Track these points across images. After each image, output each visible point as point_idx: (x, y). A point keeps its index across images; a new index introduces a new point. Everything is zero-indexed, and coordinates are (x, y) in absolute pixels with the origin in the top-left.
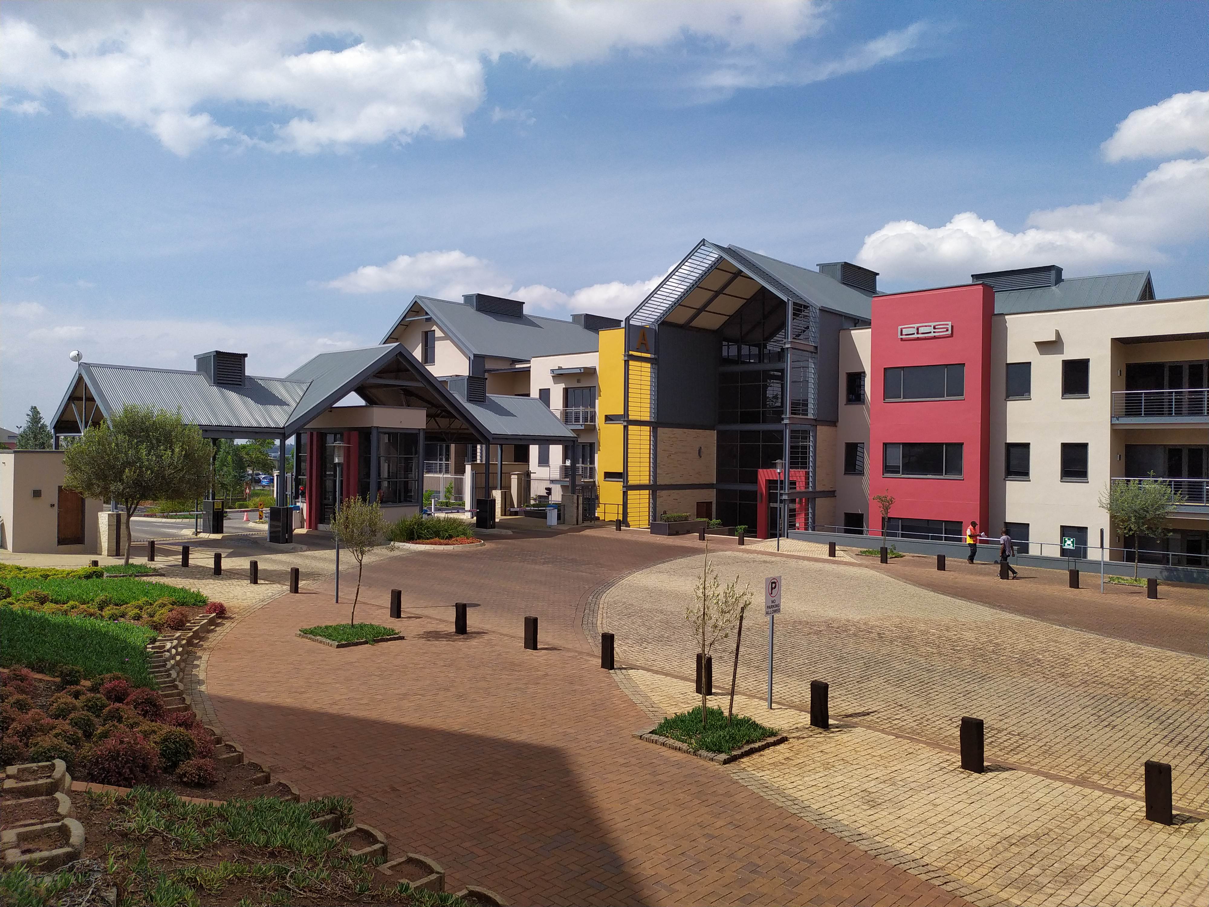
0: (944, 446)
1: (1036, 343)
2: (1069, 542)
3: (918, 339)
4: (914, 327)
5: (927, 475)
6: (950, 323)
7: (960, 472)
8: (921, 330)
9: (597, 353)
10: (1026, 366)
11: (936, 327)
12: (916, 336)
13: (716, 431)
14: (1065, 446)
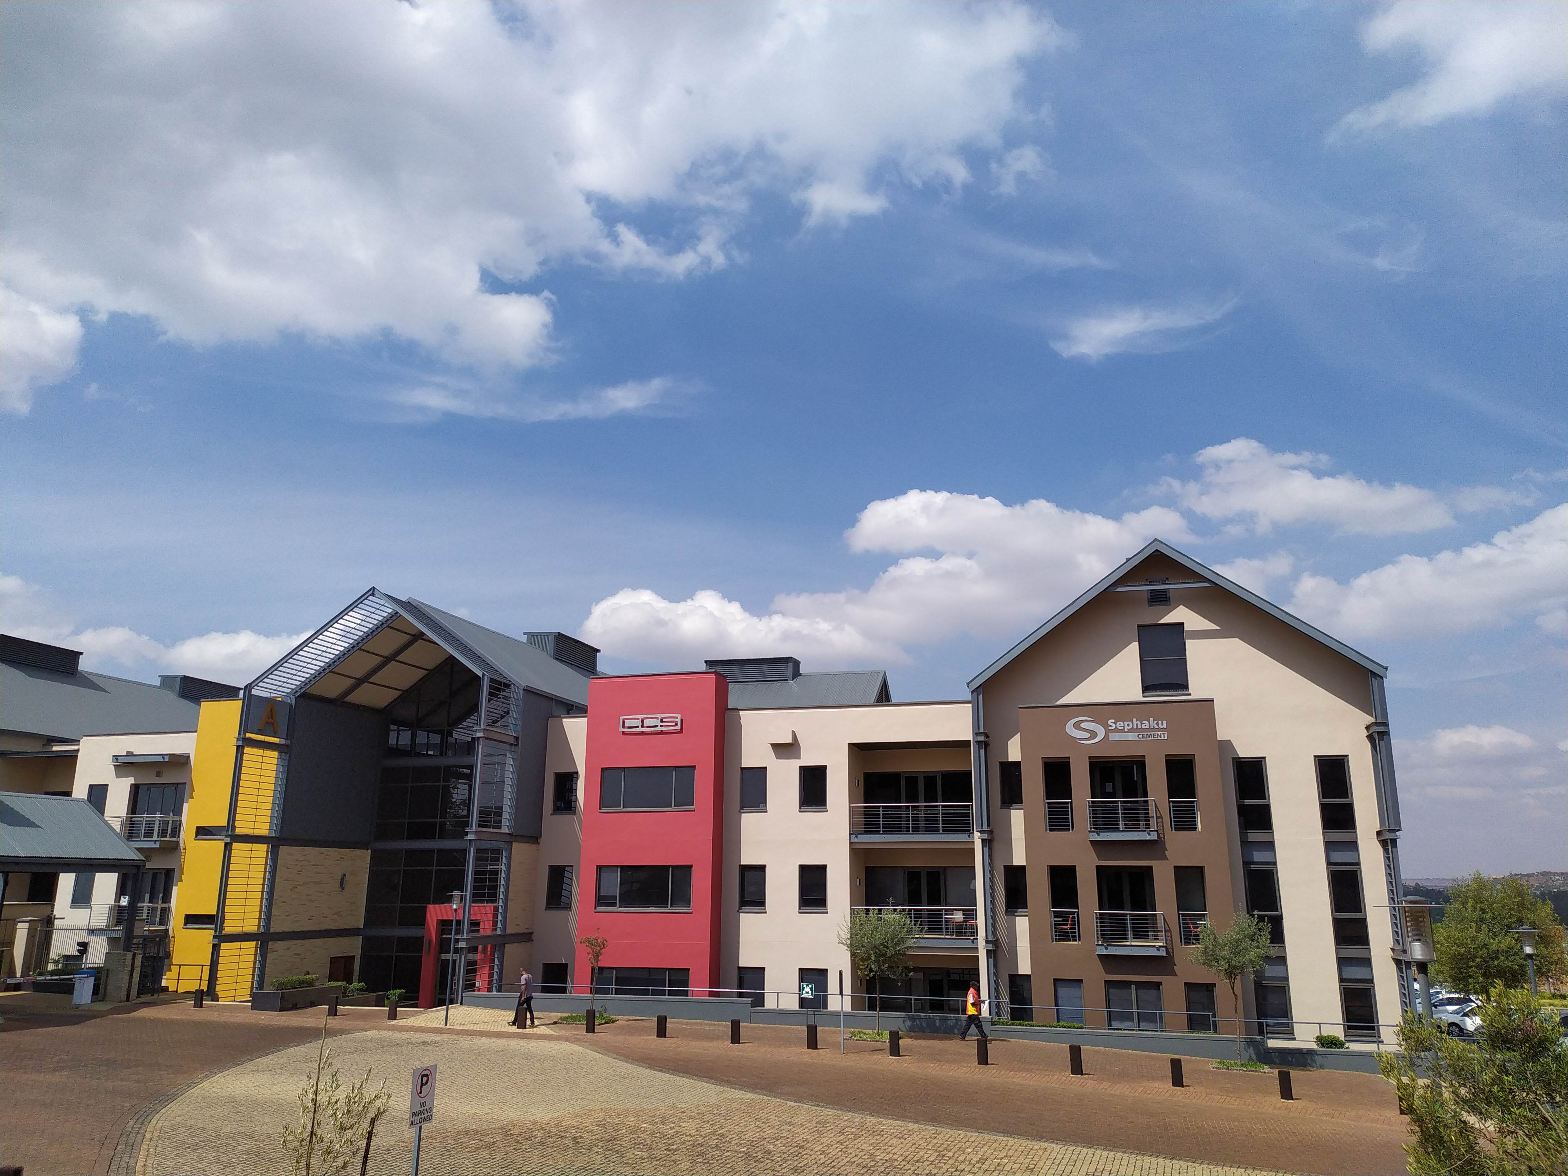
0: (671, 869)
1: (772, 745)
2: (807, 989)
3: (643, 733)
4: (638, 719)
5: (649, 907)
6: (679, 716)
7: (688, 903)
8: (647, 723)
9: (195, 734)
10: (761, 773)
11: (664, 720)
12: (640, 729)
13: (369, 851)
14: (803, 869)
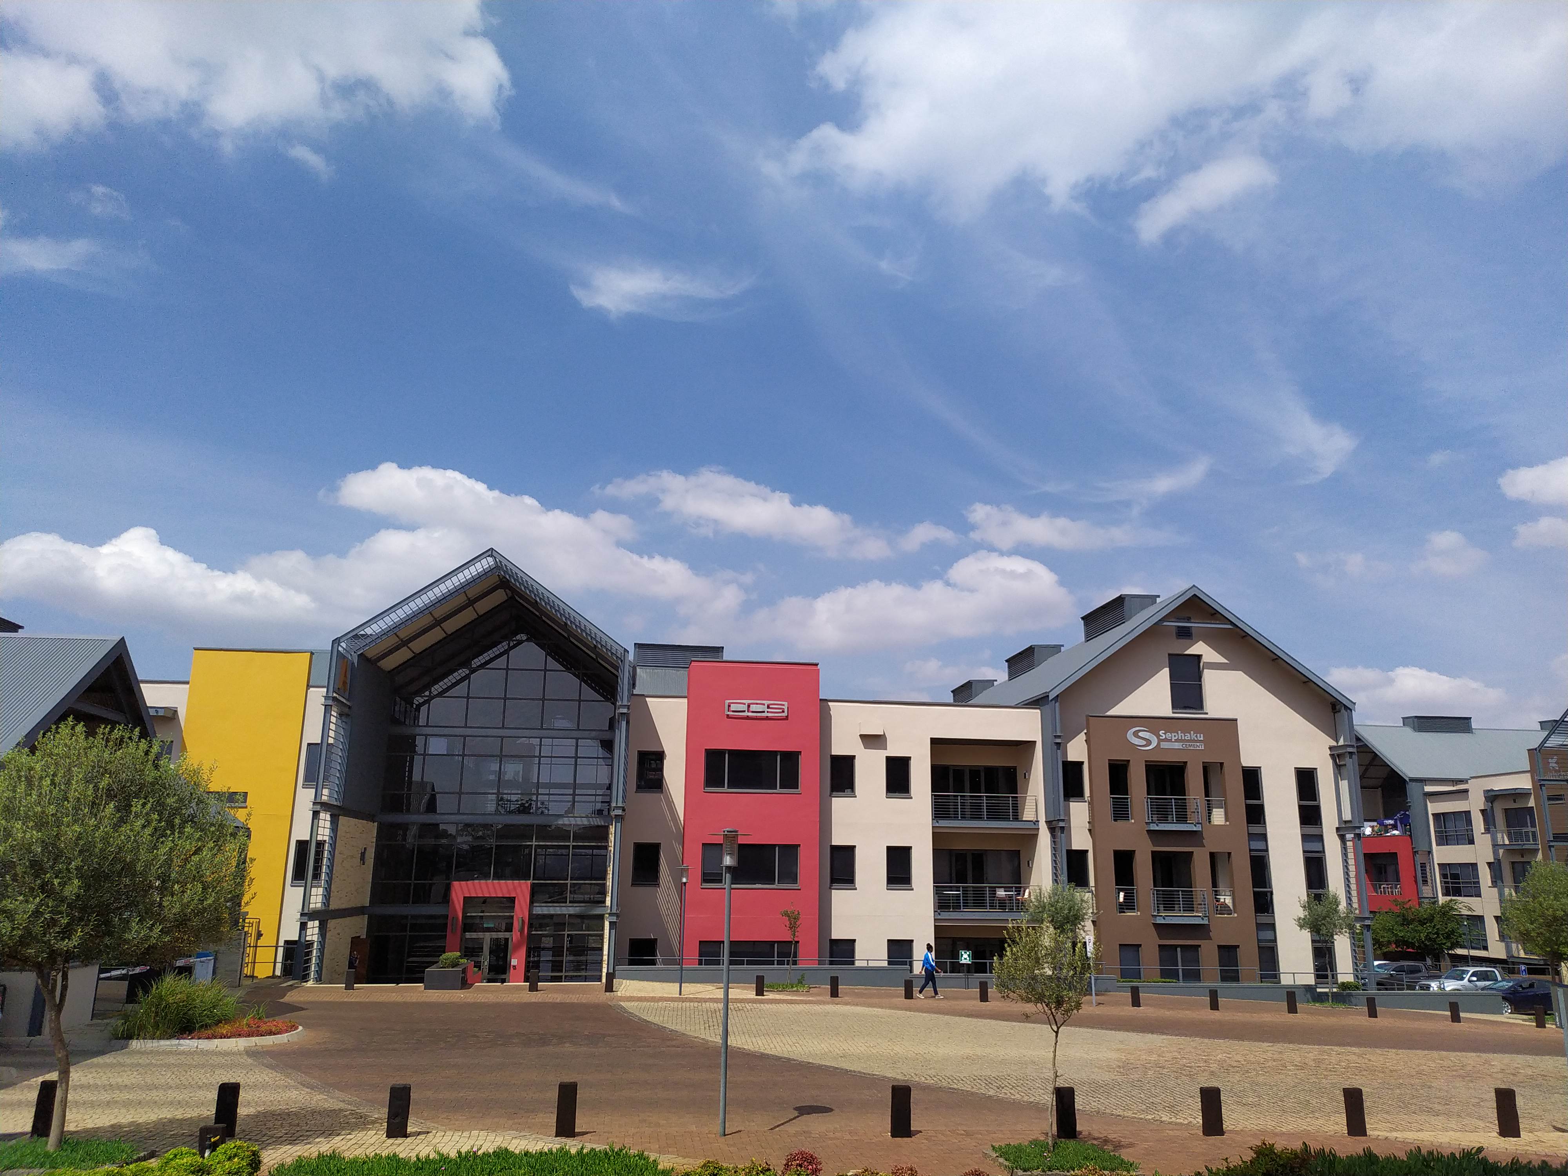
0: (777, 848)
1: (861, 736)
3: (748, 718)
4: (745, 704)
5: (755, 884)
6: (786, 703)
7: (795, 881)
8: (753, 708)
9: (187, 686)
10: (850, 760)
11: (771, 706)
12: (746, 714)
13: (376, 824)
14: (891, 850)
